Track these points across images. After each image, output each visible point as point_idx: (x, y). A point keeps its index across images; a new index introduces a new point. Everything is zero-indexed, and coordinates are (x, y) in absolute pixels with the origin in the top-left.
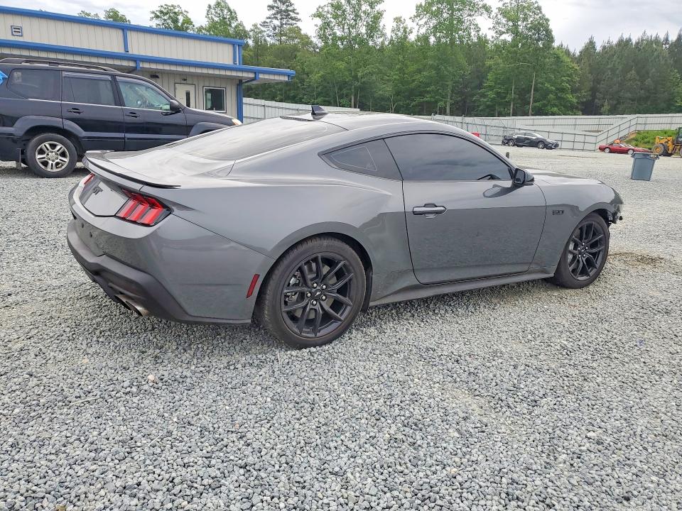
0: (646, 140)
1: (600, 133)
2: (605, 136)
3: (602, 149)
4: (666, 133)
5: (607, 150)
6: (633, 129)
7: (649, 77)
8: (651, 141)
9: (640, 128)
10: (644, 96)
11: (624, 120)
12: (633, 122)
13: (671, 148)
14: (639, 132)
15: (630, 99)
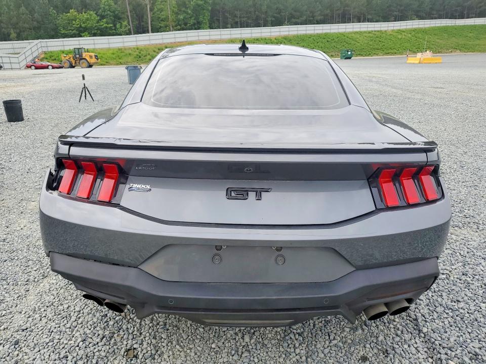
0: (53, 58)
1: (19, 55)
2: (23, 57)
3: (29, 67)
4: (63, 52)
5: (33, 67)
6: (40, 51)
7: (35, 13)
8: (57, 58)
9: (45, 49)
10: (37, 26)
11: (32, 45)
12: (39, 45)
13: (73, 62)
14: (45, 53)
15: (28, 28)
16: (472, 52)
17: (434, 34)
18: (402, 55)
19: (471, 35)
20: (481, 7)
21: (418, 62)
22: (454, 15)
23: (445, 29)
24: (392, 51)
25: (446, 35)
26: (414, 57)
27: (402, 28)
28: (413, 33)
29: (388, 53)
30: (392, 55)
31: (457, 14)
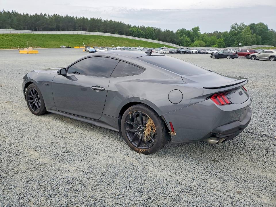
16: (47, 48)
17: (25, 38)
18: (10, 49)
19: (43, 39)
20: (43, 26)
21: (26, 53)
22: (32, 28)
23: (29, 36)
24: (4, 47)
25: (31, 39)
26: (23, 50)
27: (4, 33)
28: (12, 36)
29: (2, 48)
30: (4, 49)
31: (33, 28)
